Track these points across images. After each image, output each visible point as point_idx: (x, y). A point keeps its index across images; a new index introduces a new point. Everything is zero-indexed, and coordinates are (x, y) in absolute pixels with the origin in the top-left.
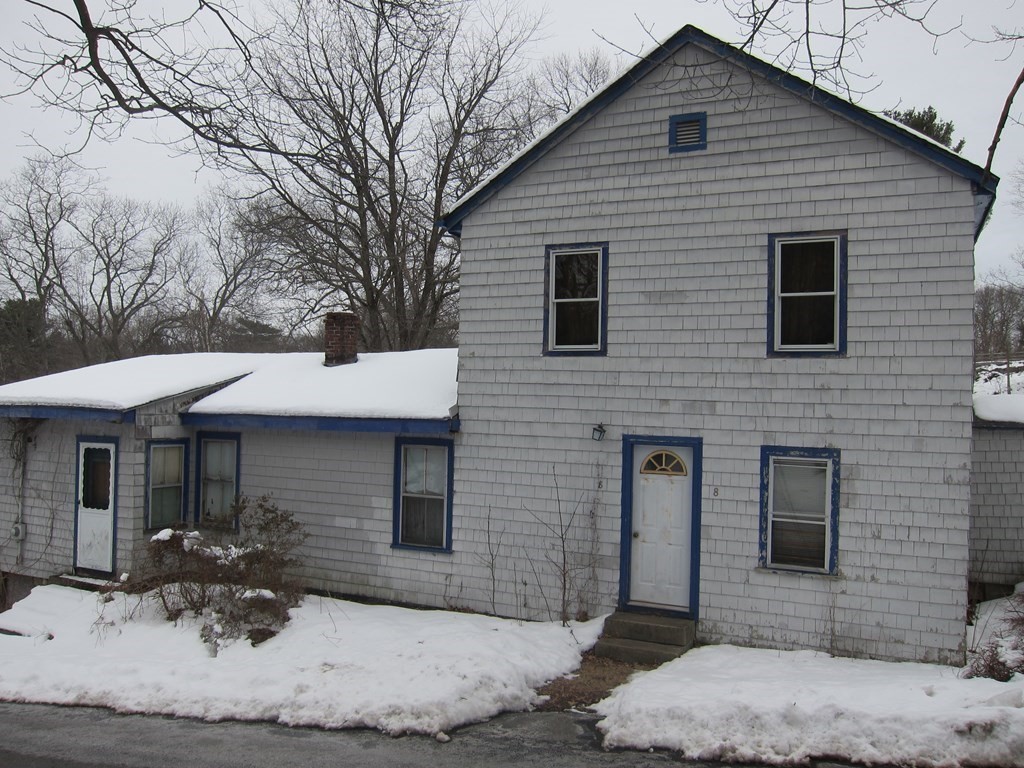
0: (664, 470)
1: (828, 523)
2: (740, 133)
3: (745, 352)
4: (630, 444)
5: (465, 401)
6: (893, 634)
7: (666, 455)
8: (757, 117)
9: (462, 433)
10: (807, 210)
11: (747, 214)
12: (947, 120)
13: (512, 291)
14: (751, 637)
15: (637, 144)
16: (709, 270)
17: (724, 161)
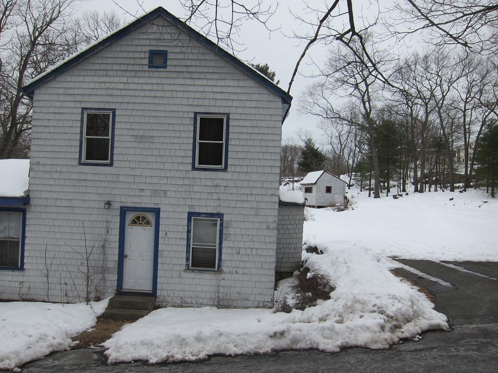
0: (141, 224)
1: (217, 248)
2: (183, 63)
3: (181, 167)
4: (124, 211)
5: (33, 188)
6: (244, 297)
7: (142, 216)
8: (191, 57)
9: (31, 205)
10: (213, 103)
11: (185, 102)
12: (273, 71)
13: (62, 131)
14: (182, 303)
15: (132, 62)
16: (166, 127)
17: (175, 75)
